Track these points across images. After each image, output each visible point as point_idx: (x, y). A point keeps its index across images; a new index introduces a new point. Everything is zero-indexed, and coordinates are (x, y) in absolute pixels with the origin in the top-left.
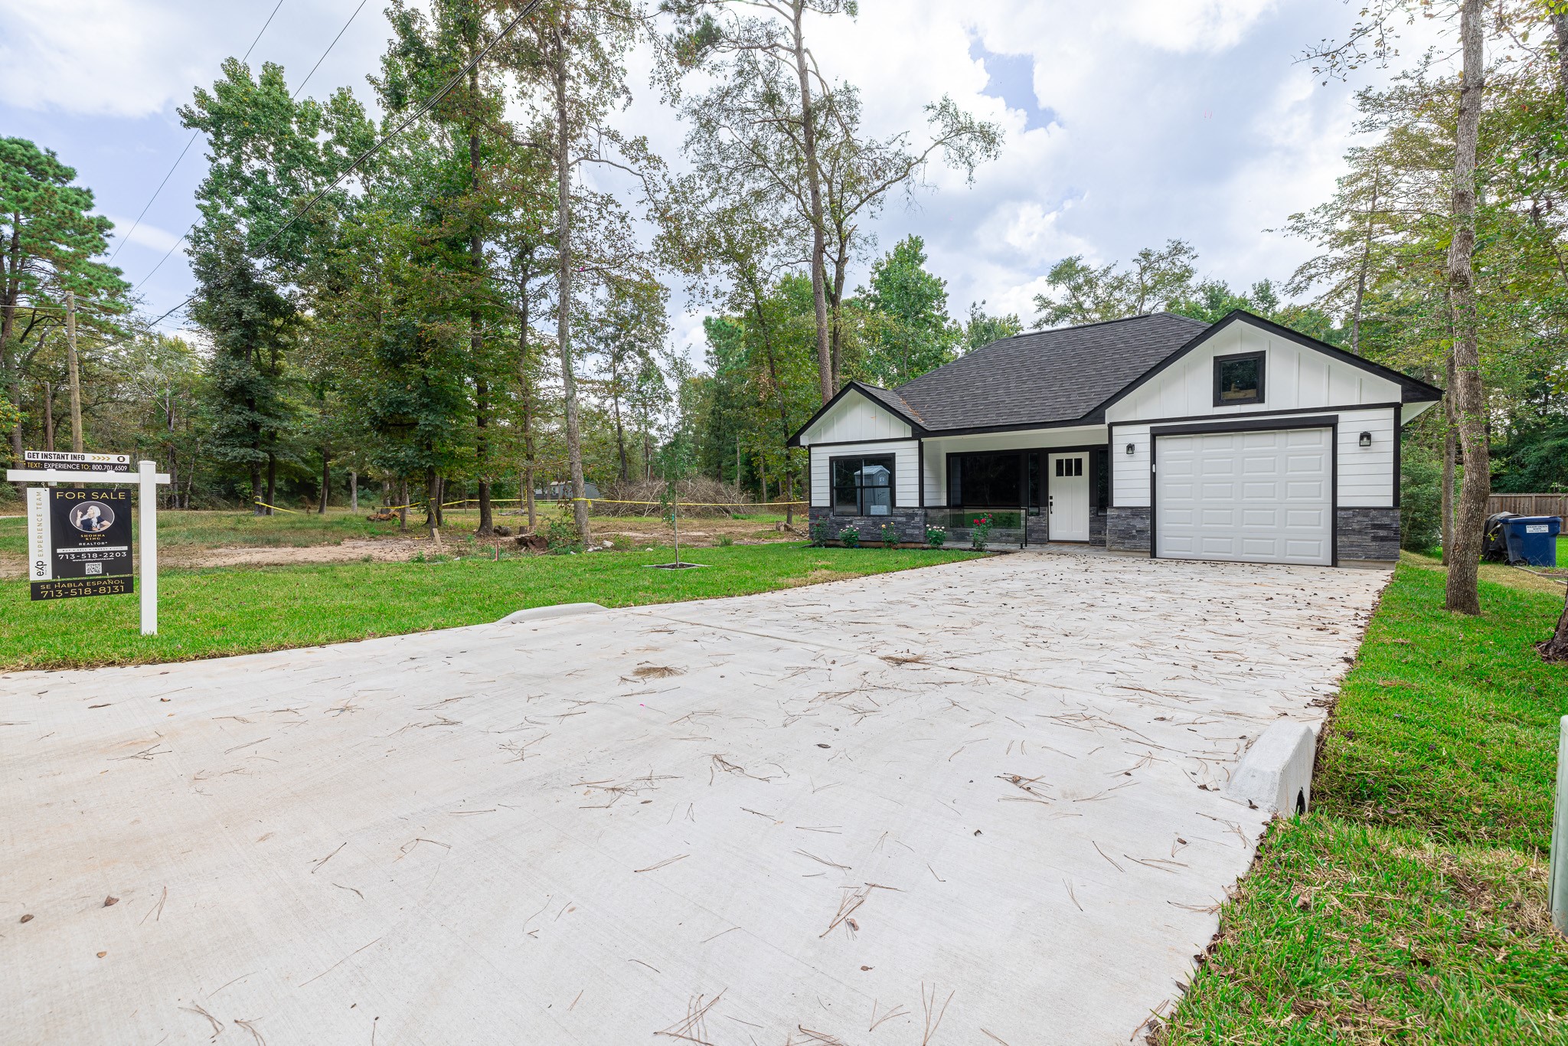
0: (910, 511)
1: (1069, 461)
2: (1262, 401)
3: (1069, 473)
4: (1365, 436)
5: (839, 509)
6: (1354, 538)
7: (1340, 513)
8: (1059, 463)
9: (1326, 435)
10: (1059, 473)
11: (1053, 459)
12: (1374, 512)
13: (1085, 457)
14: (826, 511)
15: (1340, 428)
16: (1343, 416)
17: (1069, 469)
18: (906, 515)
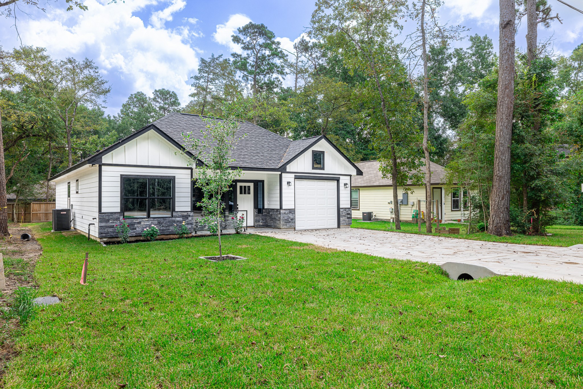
0: (185, 214)
1: (245, 187)
2: (324, 169)
3: (245, 193)
4: (345, 184)
5: (127, 214)
6: (344, 218)
7: (341, 210)
8: (241, 187)
9: (336, 182)
10: (241, 193)
11: (239, 184)
12: (347, 210)
13: (252, 185)
14: (117, 215)
15: (341, 181)
16: (341, 177)
17: (245, 191)
18: (183, 216)
